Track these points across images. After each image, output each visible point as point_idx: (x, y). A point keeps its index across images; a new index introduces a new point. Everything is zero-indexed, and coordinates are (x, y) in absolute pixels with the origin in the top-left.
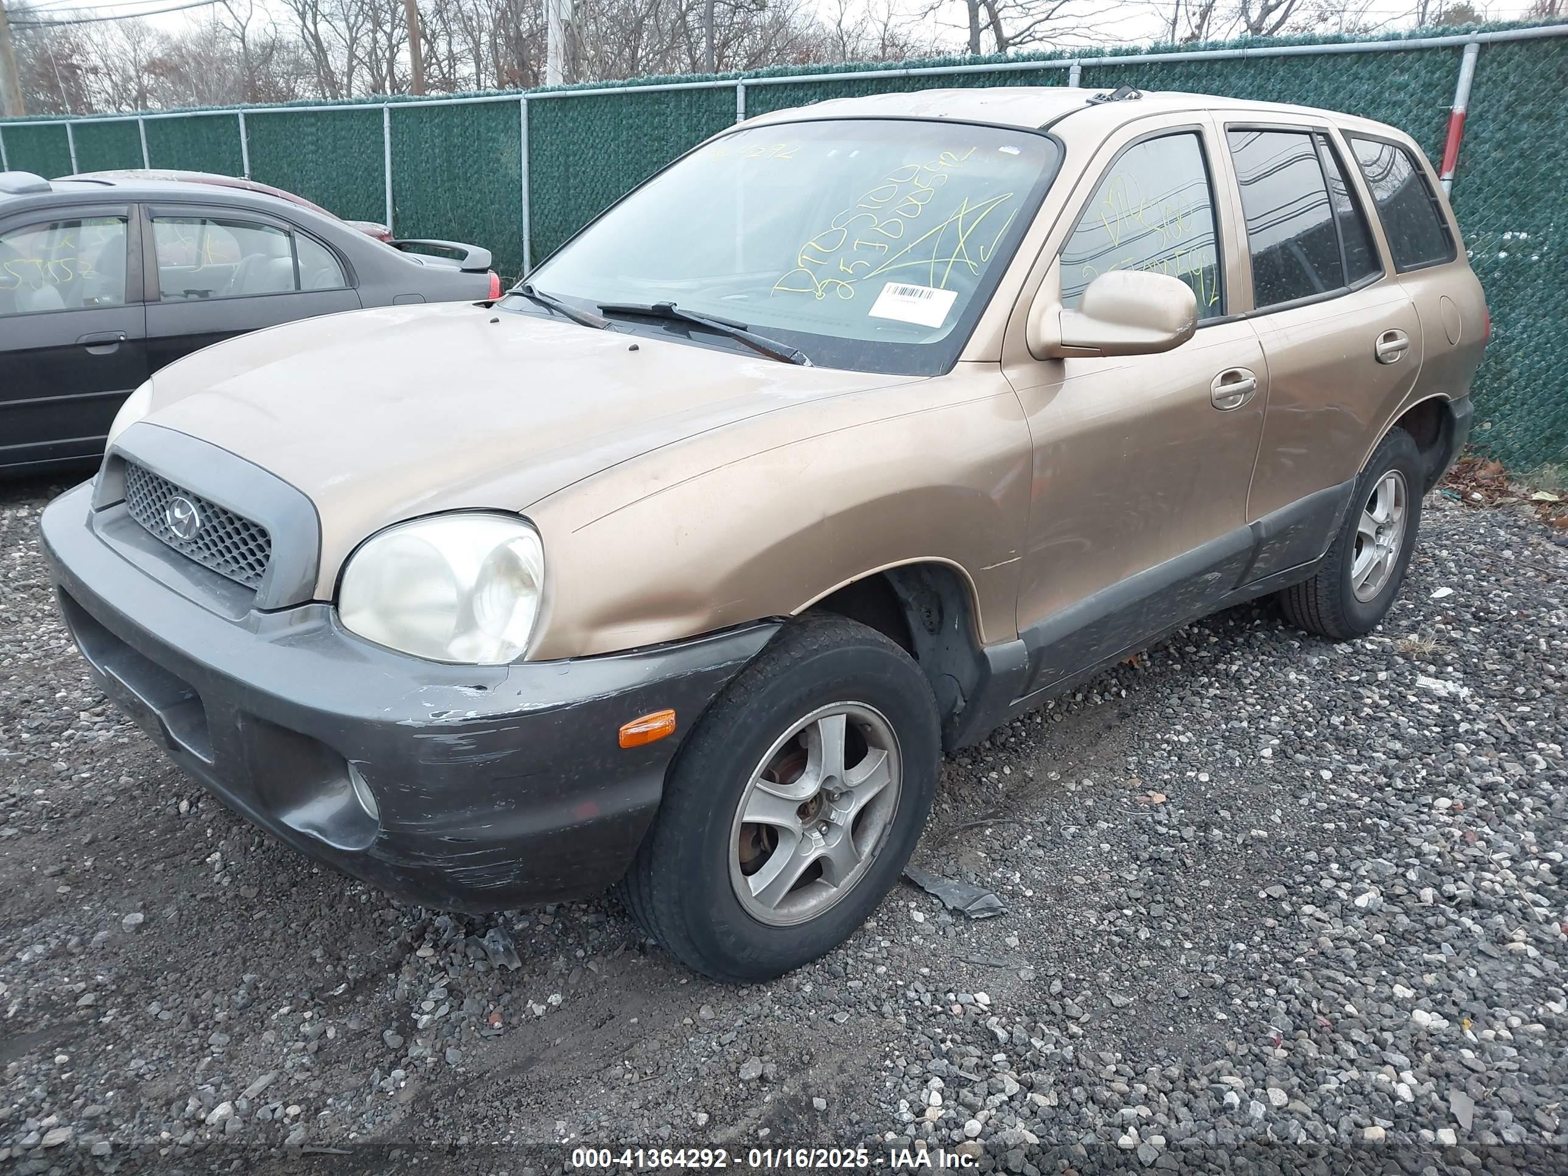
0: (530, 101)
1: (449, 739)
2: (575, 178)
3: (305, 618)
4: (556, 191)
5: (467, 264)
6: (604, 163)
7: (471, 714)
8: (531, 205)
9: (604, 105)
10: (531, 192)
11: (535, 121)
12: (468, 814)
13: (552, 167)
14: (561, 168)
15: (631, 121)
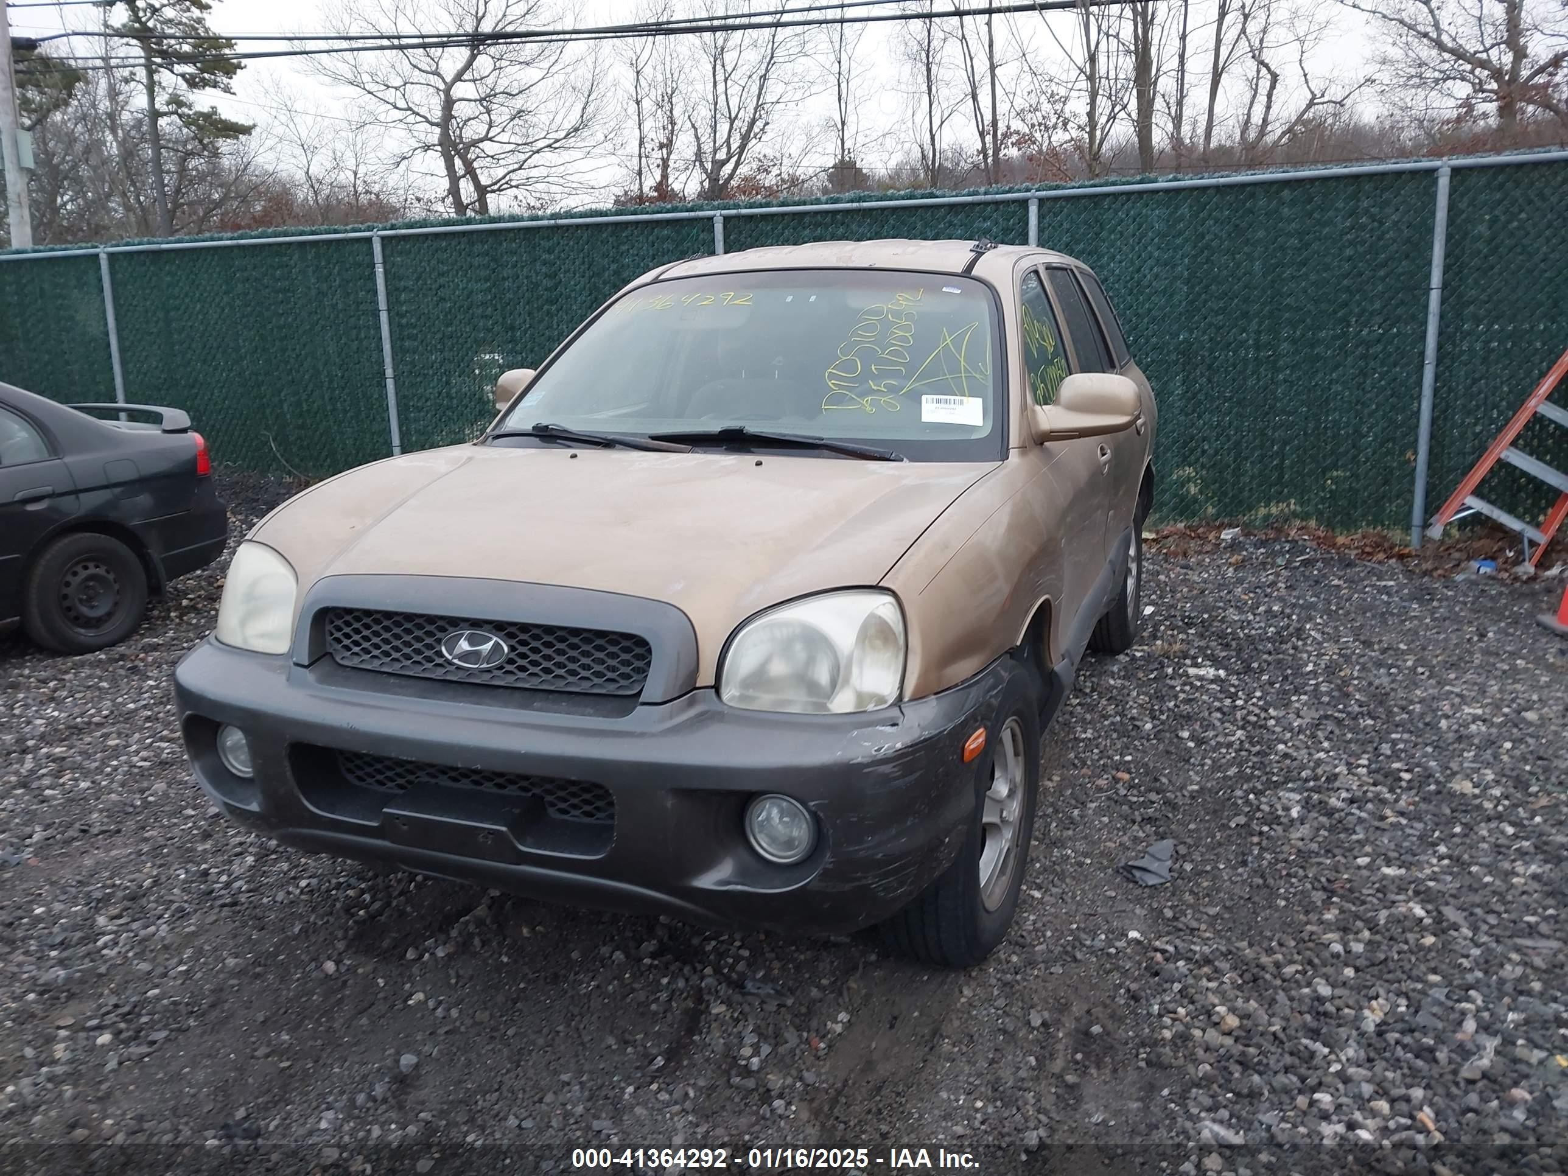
0: (111, 256)
1: (886, 769)
2: (180, 333)
3: (691, 703)
4: (155, 347)
5: (167, 425)
6: (216, 316)
7: (899, 746)
8: (123, 363)
9: (209, 258)
10: (122, 350)
11: (120, 276)
12: (894, 831)
13: (147, 322)
14: (161, 324)
15: (246, 274)
